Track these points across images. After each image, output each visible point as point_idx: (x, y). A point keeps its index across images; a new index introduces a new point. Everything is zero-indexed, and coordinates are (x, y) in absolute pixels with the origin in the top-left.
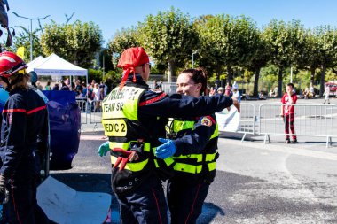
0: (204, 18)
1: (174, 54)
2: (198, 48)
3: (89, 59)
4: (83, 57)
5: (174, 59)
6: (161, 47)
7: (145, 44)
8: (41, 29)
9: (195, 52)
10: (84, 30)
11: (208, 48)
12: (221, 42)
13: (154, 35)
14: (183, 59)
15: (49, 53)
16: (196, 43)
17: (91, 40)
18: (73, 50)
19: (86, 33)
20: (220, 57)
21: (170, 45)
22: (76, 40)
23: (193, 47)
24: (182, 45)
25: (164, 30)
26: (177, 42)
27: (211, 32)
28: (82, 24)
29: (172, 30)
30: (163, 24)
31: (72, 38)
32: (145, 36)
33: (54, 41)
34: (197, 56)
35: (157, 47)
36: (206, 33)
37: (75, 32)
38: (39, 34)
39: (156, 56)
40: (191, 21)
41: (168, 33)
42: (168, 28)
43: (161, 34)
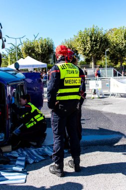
0: (111, 30)
1: (95, 52)
2: (109, 47)
3: (48, 59)
4: (44, 58)
5: (95, 55)
6: (87, 49)
7: (78, 48)
8: (22, 44)
9: (107, 50)
10: (44, 43)
11: (115, 47)
12: (123, 43)
13: (83, 42)
14: (101, 55)
15: (26, 56)
16: (107, 45)
17: (48, 48)
18: (39, 54)
19: (45, 44)
20: (122, 52)
21: (92, 47)
22: (40, 49)
23: (106, 47)
24: (100, 47)
25: (89, 39)
26: (96, 46)
27: (116, 38)
28: (43, 39)
29: (93, 38)
30: (88, 35)
31: (38, 47)
32: (78, 43)
33: (28, 50)
34: (108, 53)
35: (85, 49)
36: (113, 38)
37: (39, 44)
38: (20, 47)
39: (84, 54)
40: (104, 32)
41: (91, 40)
42: (91, 37)
43: (87, 41)
